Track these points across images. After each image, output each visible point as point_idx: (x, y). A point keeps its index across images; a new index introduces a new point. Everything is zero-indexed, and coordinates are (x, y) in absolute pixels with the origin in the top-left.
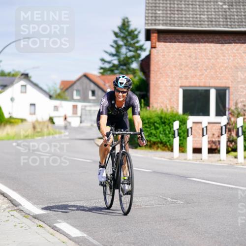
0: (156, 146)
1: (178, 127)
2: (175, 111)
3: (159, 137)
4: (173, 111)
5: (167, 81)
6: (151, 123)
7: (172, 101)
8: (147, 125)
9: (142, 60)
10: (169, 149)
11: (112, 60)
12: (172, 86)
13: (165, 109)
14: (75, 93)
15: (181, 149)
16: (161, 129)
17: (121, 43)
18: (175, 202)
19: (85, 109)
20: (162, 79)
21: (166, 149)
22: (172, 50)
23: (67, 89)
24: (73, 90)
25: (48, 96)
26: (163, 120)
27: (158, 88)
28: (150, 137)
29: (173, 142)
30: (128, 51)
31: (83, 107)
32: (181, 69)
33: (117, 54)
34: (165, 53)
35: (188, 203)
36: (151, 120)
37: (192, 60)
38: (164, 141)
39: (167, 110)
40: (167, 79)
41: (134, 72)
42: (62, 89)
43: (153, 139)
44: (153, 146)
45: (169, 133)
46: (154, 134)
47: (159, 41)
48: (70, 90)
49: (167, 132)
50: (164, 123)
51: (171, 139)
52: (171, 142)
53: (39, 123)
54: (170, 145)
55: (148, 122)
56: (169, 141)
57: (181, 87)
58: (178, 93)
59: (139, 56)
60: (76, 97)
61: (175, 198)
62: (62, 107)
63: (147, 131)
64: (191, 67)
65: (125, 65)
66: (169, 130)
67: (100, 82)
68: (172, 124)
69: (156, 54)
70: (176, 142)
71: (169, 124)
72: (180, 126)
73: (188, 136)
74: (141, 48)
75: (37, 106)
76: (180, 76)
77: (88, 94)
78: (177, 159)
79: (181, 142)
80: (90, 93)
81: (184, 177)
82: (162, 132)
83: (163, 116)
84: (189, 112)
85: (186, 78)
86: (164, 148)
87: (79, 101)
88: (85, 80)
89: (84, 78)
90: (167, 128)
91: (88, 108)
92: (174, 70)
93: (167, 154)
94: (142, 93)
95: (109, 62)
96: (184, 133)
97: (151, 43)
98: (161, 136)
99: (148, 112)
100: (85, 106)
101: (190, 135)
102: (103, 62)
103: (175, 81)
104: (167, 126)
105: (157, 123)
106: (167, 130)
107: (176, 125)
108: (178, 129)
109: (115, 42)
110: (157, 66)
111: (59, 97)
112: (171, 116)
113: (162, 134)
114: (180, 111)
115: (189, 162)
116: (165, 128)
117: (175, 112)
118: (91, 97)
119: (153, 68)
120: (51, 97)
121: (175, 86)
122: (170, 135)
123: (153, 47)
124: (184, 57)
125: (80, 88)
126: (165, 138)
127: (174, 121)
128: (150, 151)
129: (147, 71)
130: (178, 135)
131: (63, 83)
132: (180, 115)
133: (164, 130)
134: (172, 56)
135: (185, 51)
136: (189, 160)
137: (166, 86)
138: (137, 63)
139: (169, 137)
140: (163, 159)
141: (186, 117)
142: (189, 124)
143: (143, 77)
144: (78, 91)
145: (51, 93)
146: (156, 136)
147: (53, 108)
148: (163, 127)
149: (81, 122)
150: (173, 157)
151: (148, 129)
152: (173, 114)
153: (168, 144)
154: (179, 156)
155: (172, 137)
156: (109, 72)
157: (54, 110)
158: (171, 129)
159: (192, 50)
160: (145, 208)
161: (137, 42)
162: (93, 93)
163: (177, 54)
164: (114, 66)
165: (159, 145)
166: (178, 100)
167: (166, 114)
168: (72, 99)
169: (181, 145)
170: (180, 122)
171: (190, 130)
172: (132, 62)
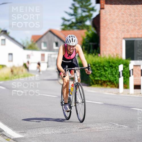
0: (106, 84)
1: (122, 69)
2: (120, 56)
3: (108, 77)
4: (118, 57)
5: (113, 34)
6: (101, 66)
7: (117, 49)
8: (98, 68)
9: (94, 19)
10: (115, 86)
11: (71, 19)
12: (117, 38)
13: (112, 56)
14: (43, 44)
15: (125, 86)
16: (109, 71)
18: (122, 127)
19: (50, 57)
20: (109, 33)
21: (114, 86)
22: (116, 10)
23: (37, 42)
24: (42, 42)
25: (22, 47)
26: (110, 64)
27: (107, 39)
28: (101, 77)
29: (118, 80)
30: (83, 11)
31: (49, 55)
32: (124, 25)
33: (75, 14)
34: (112, 13)
35: (131, 127)
36: (102, 65)
37: (132, 18)
38: (112, 80)
39: (114, 56)
40: (114, 32)
41: (87, 27)
42: (32, 42)
43: (103, 79)
44: (103, 84)
45: (116, 74)
46: (104, 75)
47: (106, 3)
48: (39, 42)
49: (114, 73)
50: (111, 66)
51: (117, 78)
52: (117, 80)
53: (16, 68)
54: (116, 83)
55: (99, 66)
56: (115, 80)
57: (124, 38)
58: (122, 43)
59: (91, 15)
60: (43, 47)
61: (121, 123)
62: (33, 55)
63: (99, 73)
64: (131, 23)
65: (81, 22)
66: (115, 71)
67: (62, 36)
68: (118, 67)
69: (104, 14)
70: (121, 80)
71: (115, 68)
72: (124, 68)
73: (130, 76)
74: (93, 9)
75: (13, 55)
76: (123, 30)
77: (53, 45)
78: (122, 93)
79: (125, 81)
80: (54, 44)
81: (128, 108)
82: (110, 73)
83: (111, 61)
84: (130, 58)
85: (128, 32)
86: (112, 85)
87: (46, 50)
88: (51, 35)
89: (49, 33)
90: (114, 70)
91: (53, 56)
92: (118, 25)
93: (115, 90)
94: (94, 44)
95: (68, 21)
96: (127, 74)
97: (101, 5)
98: (109, 76)
99: (99, 58)
100: (51, 55)
101: (131, 75)
102: (64, 20)
103: (120, 34)
104: (114, 69)
105: (106, 67)
106: (114, 72)
107: (121, 68)
108: (122, 71)
109: (73, 5)
110: (105, 23)
111: (31, 48)
112: (117, 61)
113: (110, 75)
114: (124, 57)
115: (132, 95)
116: (112, 70)
117: (119, 58)
118: (55, 47)
119: (103, 24)
120: (24, 48)
121: (119, 38)
122: (116, 76)
123: (102, 8)
124: (125, 15)
125: (46, 41)
126: (112, 78)
127: (120, 64)
128: (101, 88)
129: (97, 26)
130: (123, 76)
131: (34, 37)
132: (124, 60)
133: (112, 72)
134: (116, 15)
135: (126, 11)
136: (132, 94)
137: (112, 38)
138: (90, 21)
139: (115, 77)
140: (111, 94)
141: (129, 61)
142: (131, 67)
143: (95, 31)
144: (45, 43)
145: (25, 45)
146: (105, 77)
147: (26, 57)
148: (111, 69)
149: (48, 67)
150: (119, 92)
151: (99, 71)
152: (118, 59)
153: (115, 82)
154: (124, 92)
155: (118, 77)
156: (69, 28)
157: (27, 58)
158: (117, 71)
159: (132, 10)
160: (98, 132)
162: (57, 44)
163: (120, 14)
164: (73, 23)
165: (108, 83)
166: (122, 48)
167: (113, 59)
168: (41, 49)
169: (125, 83)
170: (124, 65)
171: (131, 71)
172: (86, 20)
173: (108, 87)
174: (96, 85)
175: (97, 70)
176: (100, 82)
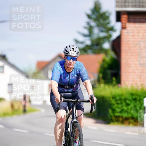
0: (128, 122)
4: (143, 88)
6: (123, 100)
8: (119, 102)
9: (114, 41)
16: (132, 105)
17: (93, 24)
20: (133, 58)
22: (141, 30)
23: (43, 69)
26: (134, 97)
27: (129, 66)
28: (122, 112)
33: (90, 35)
34: (135, 33)
36: (123, 98)
39: (138, 87)
41: (106, 51)
43: (125, 115)
44: (125, 121)
45: (140, 109)
46: (126, 110)
47: (129, 21)
49: (138, 108)
50: (135, 99)
53: (17, 101)
55: (120, 99)
59: (110, 36)
65: (97, 45)
69: (126, 34)
71: (140, 101)
74: (112, 29)
83: (134, 92)
86: (135, 123)
90: (138, 104)
95: (82, 43)
97: (122, 24)
98: (132, 112)
99: (119, 89)
104: (138, 102)
105: (129, 100)
106: (137, 106)
109: (88, 23)
110: (127, 45)
116: (136, 104)
119: (124, 47)
123: (124, 28)
128: (123, 126)
129: (118, 50)
133: (135, 107)
146: (127, 112)
151: (120, 106)
158: (141, 105)
161: (109, 23)
164: (87, 46)
165: (131, 121)
167: (137, 91)
168: (47, 78)
172: (104, 42)
173: (131, 125)
174: (116, 123)
175: (118, 104)
176: (121, 119)
